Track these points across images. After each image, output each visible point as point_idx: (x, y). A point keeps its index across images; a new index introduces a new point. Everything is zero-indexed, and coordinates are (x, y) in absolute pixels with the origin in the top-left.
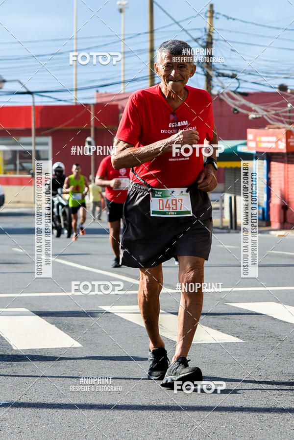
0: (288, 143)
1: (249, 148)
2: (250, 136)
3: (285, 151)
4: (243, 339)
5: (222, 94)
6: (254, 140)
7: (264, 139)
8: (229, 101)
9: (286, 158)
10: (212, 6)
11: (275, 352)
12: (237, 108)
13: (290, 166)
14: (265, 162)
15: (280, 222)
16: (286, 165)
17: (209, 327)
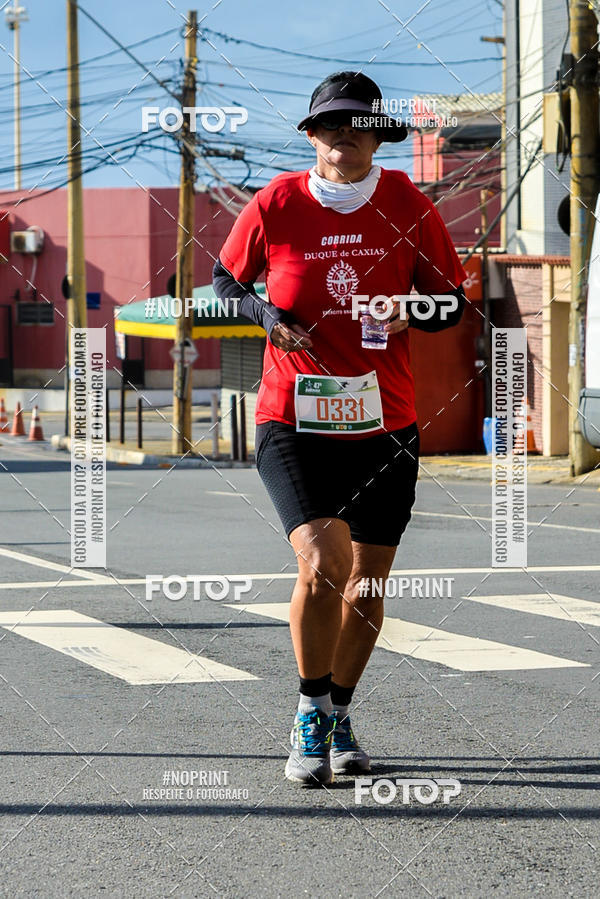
4: (258, 674)
5: (216, 191)
8: (229, 205)
10: (193, 15)
17: (191, 651)
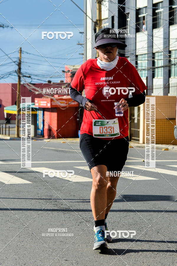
0: (51, 104)
1: (36, 106)
2: (36, 101)
3: (50, 107)
4: (32, 182)
5: (25, 84)
6: (38, 102)
7: (42, 102)
8: (28, 87)
9: (51, 110)
10: (21, 48)
11: (45, 187)
12: (31, 90)
13: (52, 113)
14: (42, 112)
15: (48, 136)
16: (51, 113)
17: (18, 177)
